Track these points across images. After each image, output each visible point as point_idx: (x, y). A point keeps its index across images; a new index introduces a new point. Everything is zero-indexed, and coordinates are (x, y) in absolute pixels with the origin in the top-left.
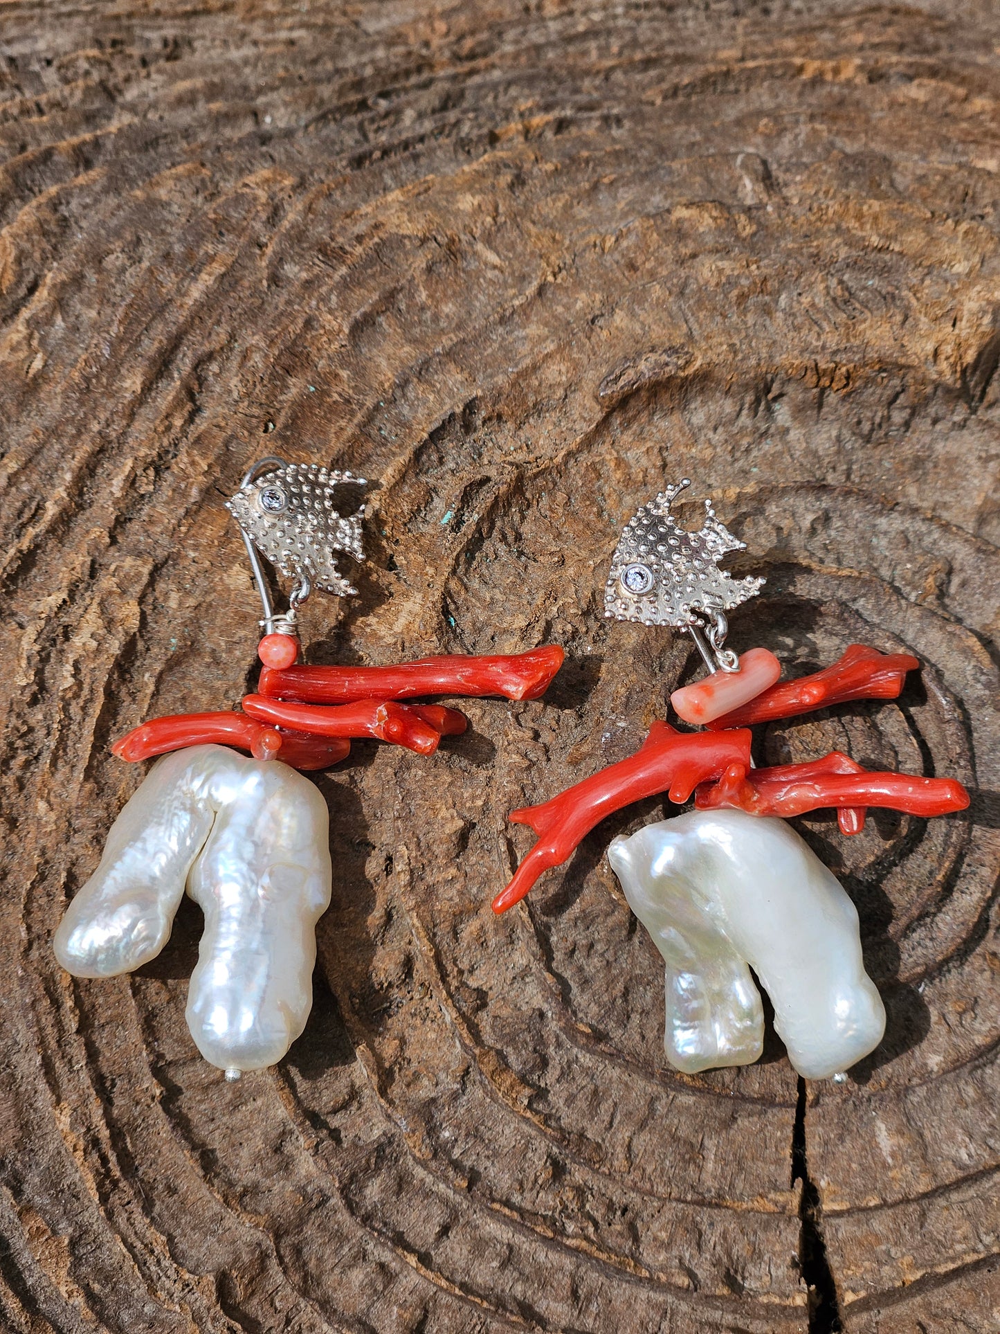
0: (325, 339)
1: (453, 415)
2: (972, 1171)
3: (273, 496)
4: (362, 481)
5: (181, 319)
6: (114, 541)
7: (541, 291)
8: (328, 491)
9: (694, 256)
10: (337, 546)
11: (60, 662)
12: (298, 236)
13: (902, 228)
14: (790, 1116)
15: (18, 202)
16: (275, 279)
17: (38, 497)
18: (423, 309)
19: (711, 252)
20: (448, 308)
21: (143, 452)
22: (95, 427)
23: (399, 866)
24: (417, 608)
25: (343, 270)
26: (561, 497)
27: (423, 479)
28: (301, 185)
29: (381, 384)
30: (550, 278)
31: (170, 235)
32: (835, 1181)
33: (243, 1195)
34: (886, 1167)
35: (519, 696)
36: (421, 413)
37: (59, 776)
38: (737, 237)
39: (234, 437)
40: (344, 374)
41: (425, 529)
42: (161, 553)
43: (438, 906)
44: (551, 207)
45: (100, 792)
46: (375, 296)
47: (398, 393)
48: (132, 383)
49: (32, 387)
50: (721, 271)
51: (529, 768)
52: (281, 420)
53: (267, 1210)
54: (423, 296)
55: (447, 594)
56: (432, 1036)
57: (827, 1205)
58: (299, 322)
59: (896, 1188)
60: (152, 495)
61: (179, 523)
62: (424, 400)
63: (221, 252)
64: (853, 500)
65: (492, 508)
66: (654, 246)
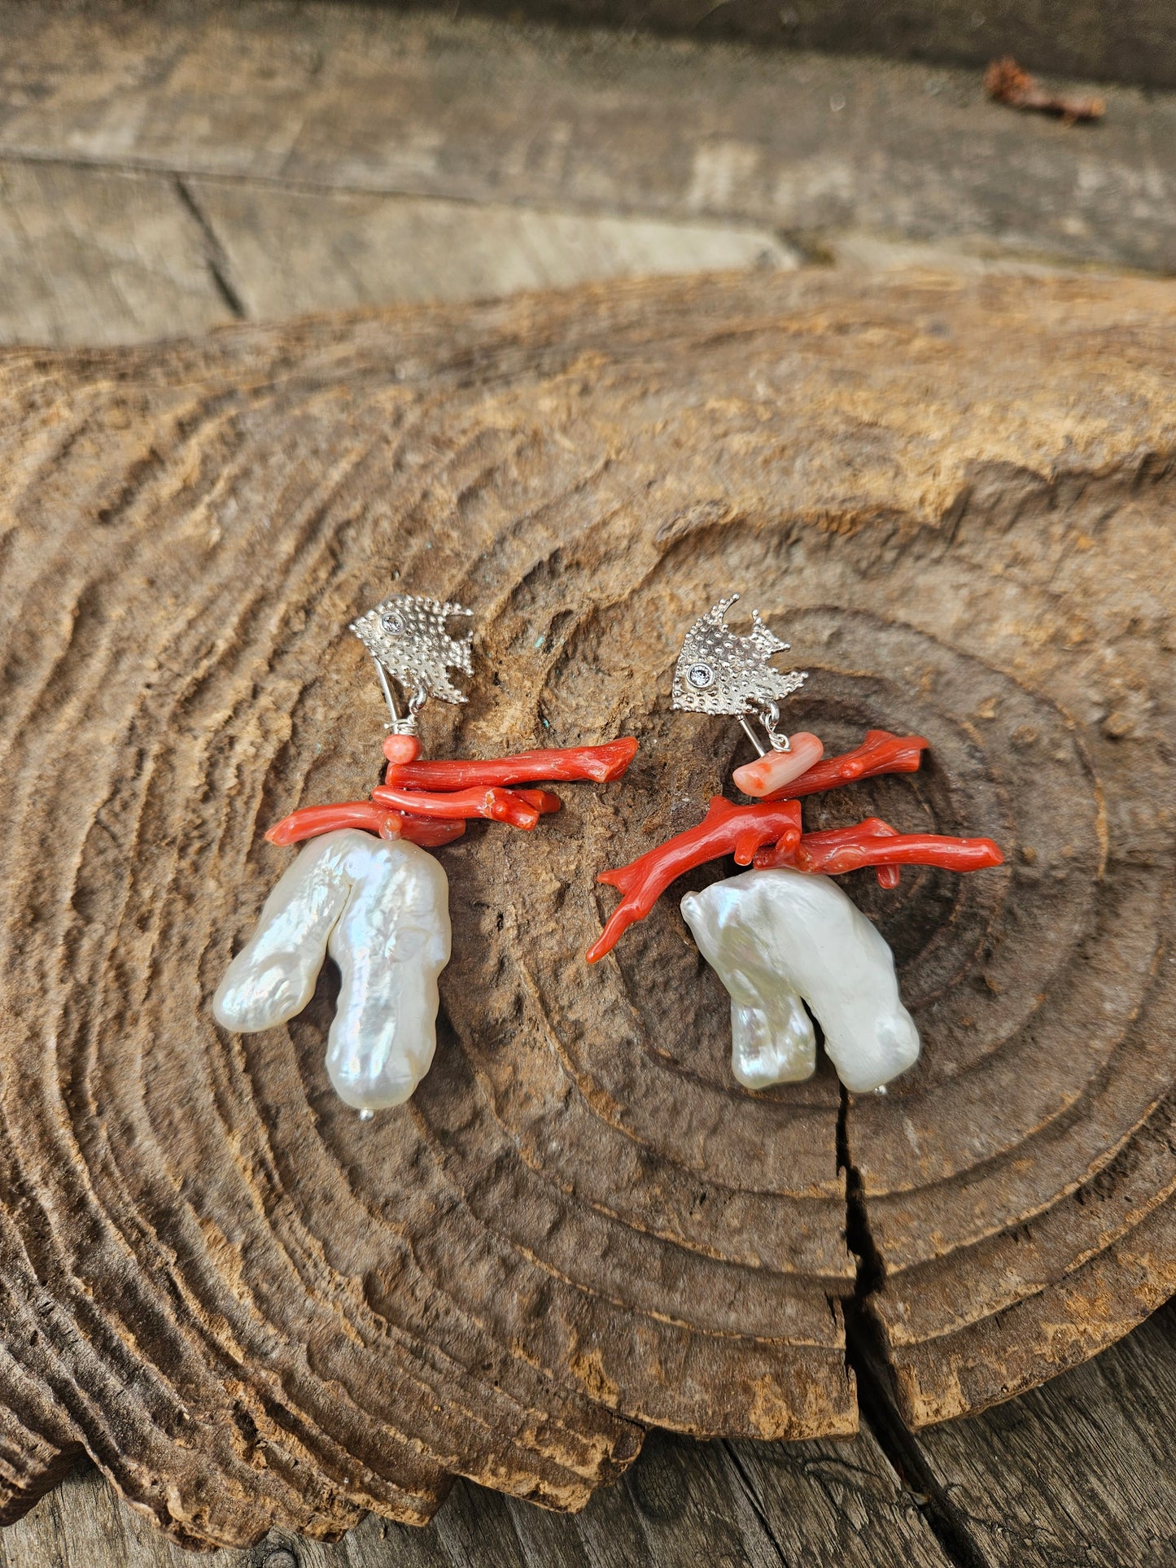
0: (438, 507)
1: (541, 564)
2: (986, 1158)
3: (391, 620)
4: (469, 613)
5: (325, 497)
6: (272, 668)
7: (607, 464)
8: (441, 620)
9: (725, 435)
10: (450, 663)
11: (227, 765)
12: (417, 433)
13: (886, 410)
14: (833, 1118)
15: (206, 420)
16: (399, 465)
17: (212, 637)
18: (515, 483)
19: (739, 430)
20: (535, 482)
21: (295, 598)
22: (258, 581)
23: (508, 922)
24: (518, 714)
25: (451, 455)
26: (628, 625)
27: (520, 613)
28: (420, 398)
29: (484, 541)
30: (614, 456)
31: (319, 439)
32: (873, 1169)
33: (386, 1204)
34: (915, 1157)
35: (602, 779)
37: (228, 859)
38: (758, 421)
39: (366, 584)
41: (522, 652)
42: (309, 677)
43: (541, 955)
44: (612, 406)
45: (260, 871)
46: (477, 474)
47: (498, 548)
48: (286, 546)
49: (210, 555)
50: (748, 443)
51: (612, 837)
52: (405, 569)
53: (406, 1218)
54: (514, 473)
55: (541, 702)
56: (539, 1062)
57: (870, 1191)
58: (418, 496)
59: (925, 1175)
60: (302, 632)
61: (324, 652)
62: (518, 553)
63: (355, 447)
64: (859, 618)
65: (574, 633)
66: (693, 429)
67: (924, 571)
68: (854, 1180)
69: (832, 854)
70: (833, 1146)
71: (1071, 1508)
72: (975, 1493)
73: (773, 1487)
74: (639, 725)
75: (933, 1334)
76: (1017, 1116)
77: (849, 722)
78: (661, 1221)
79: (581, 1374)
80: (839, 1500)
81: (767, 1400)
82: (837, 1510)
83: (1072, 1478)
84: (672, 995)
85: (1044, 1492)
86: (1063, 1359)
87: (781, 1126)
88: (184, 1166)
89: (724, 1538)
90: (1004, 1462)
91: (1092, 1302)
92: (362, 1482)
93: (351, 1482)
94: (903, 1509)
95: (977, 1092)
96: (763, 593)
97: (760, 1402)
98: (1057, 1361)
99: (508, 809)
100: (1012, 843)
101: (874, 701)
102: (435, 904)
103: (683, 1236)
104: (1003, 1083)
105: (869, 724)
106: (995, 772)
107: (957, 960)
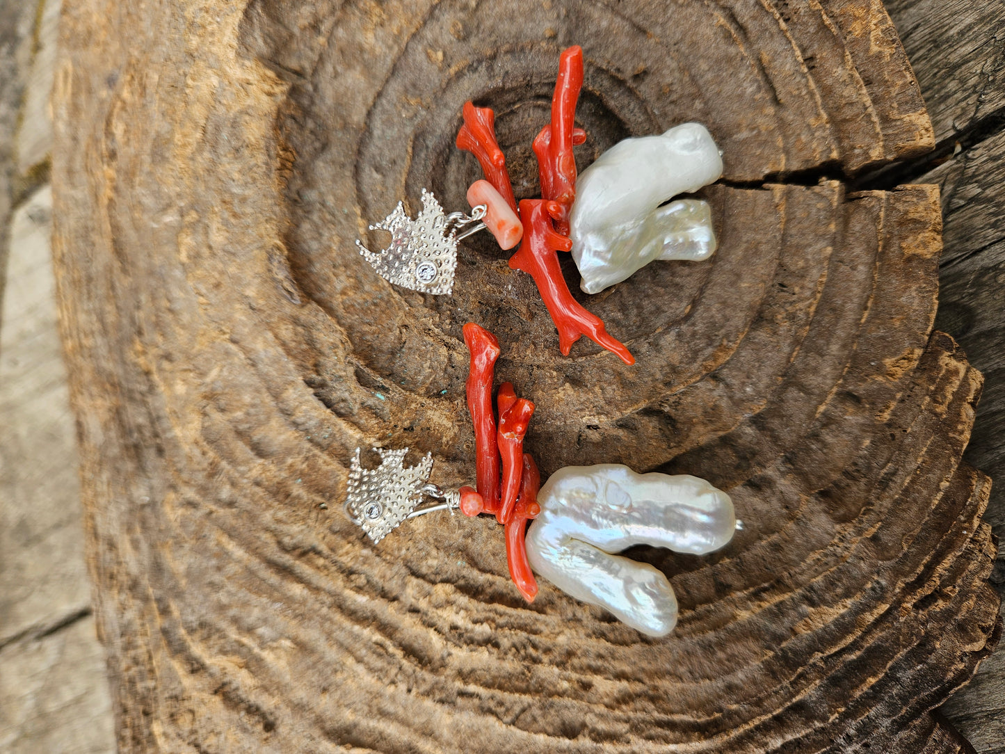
0: (268, 473)
1: (316, 394)
3: (370, 512)
4: (358, 450)
5: (257, 560)
6: (395, 599)
7: (234, 342)
8: (365, 472)
9: (210, 247)
10: (401, 466)
11: (472, 631)
12: (203, 490)
13: (192, 120)
14: (731, 190)
15: (189, 652)
16: (231, 504)
17: (370, 644)
18: (248, 414)
19: (207, 237)
20: (247, 398)
21: (340, 583)
22: (325, 610)
23: (595, 421)
24: (437, 413)
25: (224, 464)
26: (366, 328)
27: (356, 411)
28: (173, 487)
29: (296, 438)
30: (227, 336)
31: (206, 566)
32: (766, 164)
33: (787, 507)
34: (759, 134)
35: (498, 350)
36: (314, 413)
37: (542, 627)
38: (199, 221)
39: (330, 528)
40: (290, 461)
41: (387, 410)
42: (404, 571)
43: (619, 398)
44: (182, 337)
45: (551, 603)
46: (240, 443)
47: (301, 427)
48: (297, 590)
49: (302, 647)
50: (219, 230)
51: (534, 343)
52: (319, 499)
53: (797, 494)
54: (239, 414)
55: (428, 394)
56: (689, 399)
57: (782, 167)
58: (257, 489)
59: (772, 128)
60: (367, 576)
61: (384, 560)
62: (306, 411)
63: (215, 537)
64: (363, 149)
65: (373, 369)
66: (205, 273)
67: (322, 99)
68: (772, 178)
69: (562, 177)
70: (750, 192)
71: (969, 48)
72: (959, 111)
73: (953, 246)
74: (448, 321)
75: (878, 129)
76: (729, 59)
77: (447, 161)
78: (801, 315)
79: (900, 372)
80: (962, 202)
81: (918, 246)
82: (968, 204)
83: (950, 46)
84: (645, 303)
85: (958, 66)
86: (894, 41)
87: (735, 229)
88: (757, 649)
89: (985, 279)
90: (939, 91)
91: (856, 18)
92: (965, 522)
93: (966, 529)
94: (968, 159)
95: (714, 88)
96: (340, 223)
97: (919, 251)
98: (894, 45)
99: (518, 421)
100: (544, 44)
101: (431, 142)
102: (587, 476)
103: (811, 300)
104: (707, 68)
105: (450, 147)
106: (489, 52)
107: (623, 93)
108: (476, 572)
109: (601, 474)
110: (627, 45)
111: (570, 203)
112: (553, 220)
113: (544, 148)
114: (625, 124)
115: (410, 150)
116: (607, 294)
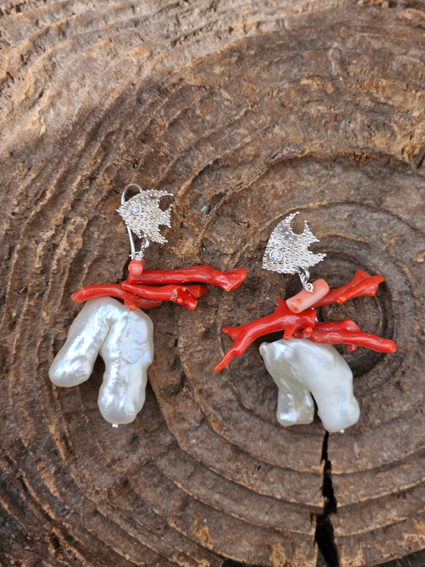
0: (158, 129)
1: (208, 166)
2: (388, 463)
4: (172, 195)
5: (101, 116)
6: (73, 208)
7: (246, 113)
8: (157, 200)
9: (308, 102)
10: (160, 223)
11: (53, 259)
12: (149, 81)
13: (394, 94)
14: (322, 439)
15: (35, 54)
16: (139, 100)
17: (43, 188)
18: (198, 117)
19: (316, 101)
20: (208, 118)
21: (85, 173)
22: (66, 160)
23: (180, 345)
24: (191, 245)
25: (167, 100)
26: (249, 200)
27: (196, 191)
28: (151, 56)
29: (181, 149)
30: (250, 108)
31: (97, 74)
32: (337, 462)
33: (119, 459)
34: (356, 459)
35: (228, 290)
36: (195, 163)
37: (51, 303)
39: (121, 170)
40: (166, 144)
41: (195, 212)
42: (92, 215)
43: (194, 361)
44: (252, 73)
45: (67, 309)
46: (179, 112)
47: (187, 154)
48: (81, 143)
49: (40, 139)
50: (319, 111)
51: (231, 311)
52: (140, 163)
53: (127, 466)
54: (198, 112)
55: (203, 239)
56: (190, 405)
57: (334, 471)
58: (149, 121)
59: (359, 467)
60: (87, 190)
61: (99, 204)
62: (198, 157)
63: (117, 87)
64: (363, 207)
65: (222, 205)
66: (292, 97)
67: (403, 178)
68: (328, 466)
69: (327, 336)
70: (320, 451)
74: (250, 256)
75: (353, 533)
76: (407, 444)
78: (239, 476)
79: (199, 535)
81: (277, 552)
84: (253, 381)
86: (410, 548)
87: (297, 440)
88: (29, 436)
95: (389, 433)
96: (319, 187)
97: (274, 553)
98: (407, 549)
99: (184, 300)
100: (418, 327)
101: (363, 252)
102: (148, 338)
103: (247, 483)
104: (403, 430)
105: (359, 264)
106: (415, 293)
107: (388, 375)
108: (89, 263)
109: (148, 347)
110: (421, 379)
111: (311, 339)
112: (302, 330)
113: (346, 326)
114: (366, 374)
115: (359, 239)
116: (260, 358)
